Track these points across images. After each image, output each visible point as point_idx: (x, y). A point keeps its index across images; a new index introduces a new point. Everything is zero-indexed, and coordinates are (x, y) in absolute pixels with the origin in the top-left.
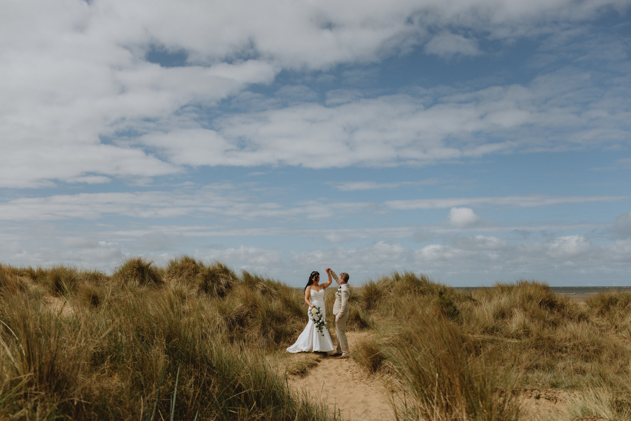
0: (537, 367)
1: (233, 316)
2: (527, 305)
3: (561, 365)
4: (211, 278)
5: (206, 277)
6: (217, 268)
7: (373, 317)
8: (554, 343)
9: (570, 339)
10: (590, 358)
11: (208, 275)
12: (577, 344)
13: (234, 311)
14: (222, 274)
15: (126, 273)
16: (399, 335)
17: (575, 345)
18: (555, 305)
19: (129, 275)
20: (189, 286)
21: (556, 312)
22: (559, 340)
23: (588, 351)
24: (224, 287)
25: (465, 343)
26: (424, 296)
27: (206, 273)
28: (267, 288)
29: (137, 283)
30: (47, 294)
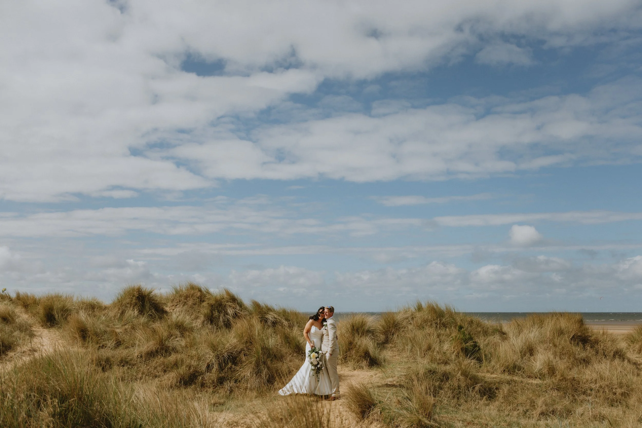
0: (553, 412)
1: (225, 353)
2: (557, 341)
3: (579, 410)
4: (217, 307)
5: (212, 306)
6: (225, 296)
7: (387, 354)
8: (579, 384)
9: (596, 381)
10: (616, 402)
11: (214, 304)
12: (603, 386)
13: (227, 348)
14: (230, 304)
15: (124, 302)
16: (405, 375)
17: (601, 387)
18: (588, 340)
19: (128, 304)
20: (192, 316)
21: (589, 348)
22: (585, 381)
23: (615, 394)
24: (231, 318)
25: (478, 385)
26: (446, 330)
27: (212, 302)
28: (278, 318)
29: (136, 312)
30: (37, 324)
